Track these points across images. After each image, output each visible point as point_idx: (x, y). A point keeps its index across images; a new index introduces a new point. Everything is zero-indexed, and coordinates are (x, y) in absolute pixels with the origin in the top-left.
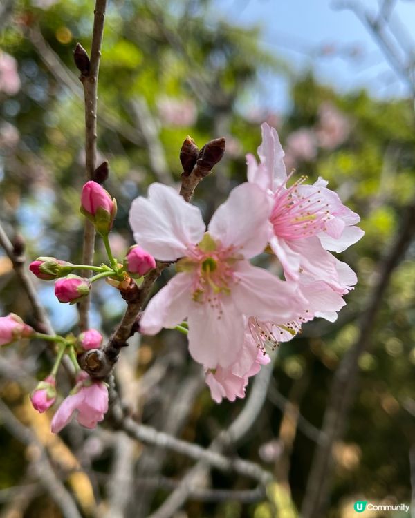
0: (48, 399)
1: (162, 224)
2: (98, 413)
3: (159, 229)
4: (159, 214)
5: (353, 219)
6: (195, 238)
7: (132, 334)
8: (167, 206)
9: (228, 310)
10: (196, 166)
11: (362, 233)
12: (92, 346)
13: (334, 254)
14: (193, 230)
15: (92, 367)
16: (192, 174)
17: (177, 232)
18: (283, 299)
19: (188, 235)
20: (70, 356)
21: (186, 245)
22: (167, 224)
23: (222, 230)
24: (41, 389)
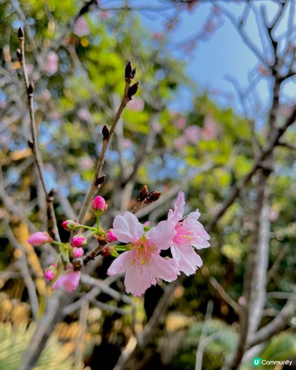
0: (53, 275)
1: (126, 228)
2: (74, 287)
3: (125, 229)
4: (126, 223)
5: (207, 237)
6: (139, 236)
7: (97, 255)
8: (130, 221)
9: (145, 269)
10: (146, 199)
11: (209, 245)
12: (78, 256)
13: (196, 250)
14: (138, 232)
15: (77, 266)
16: (143, 202)
17: (132, 231)
18: (170, 272)
19: (136, 234)
20: (66, 253)
21: (134, 237)
22: (129, 228)
23: (150, 235)
24: (51, 270)
